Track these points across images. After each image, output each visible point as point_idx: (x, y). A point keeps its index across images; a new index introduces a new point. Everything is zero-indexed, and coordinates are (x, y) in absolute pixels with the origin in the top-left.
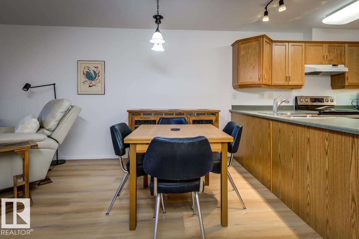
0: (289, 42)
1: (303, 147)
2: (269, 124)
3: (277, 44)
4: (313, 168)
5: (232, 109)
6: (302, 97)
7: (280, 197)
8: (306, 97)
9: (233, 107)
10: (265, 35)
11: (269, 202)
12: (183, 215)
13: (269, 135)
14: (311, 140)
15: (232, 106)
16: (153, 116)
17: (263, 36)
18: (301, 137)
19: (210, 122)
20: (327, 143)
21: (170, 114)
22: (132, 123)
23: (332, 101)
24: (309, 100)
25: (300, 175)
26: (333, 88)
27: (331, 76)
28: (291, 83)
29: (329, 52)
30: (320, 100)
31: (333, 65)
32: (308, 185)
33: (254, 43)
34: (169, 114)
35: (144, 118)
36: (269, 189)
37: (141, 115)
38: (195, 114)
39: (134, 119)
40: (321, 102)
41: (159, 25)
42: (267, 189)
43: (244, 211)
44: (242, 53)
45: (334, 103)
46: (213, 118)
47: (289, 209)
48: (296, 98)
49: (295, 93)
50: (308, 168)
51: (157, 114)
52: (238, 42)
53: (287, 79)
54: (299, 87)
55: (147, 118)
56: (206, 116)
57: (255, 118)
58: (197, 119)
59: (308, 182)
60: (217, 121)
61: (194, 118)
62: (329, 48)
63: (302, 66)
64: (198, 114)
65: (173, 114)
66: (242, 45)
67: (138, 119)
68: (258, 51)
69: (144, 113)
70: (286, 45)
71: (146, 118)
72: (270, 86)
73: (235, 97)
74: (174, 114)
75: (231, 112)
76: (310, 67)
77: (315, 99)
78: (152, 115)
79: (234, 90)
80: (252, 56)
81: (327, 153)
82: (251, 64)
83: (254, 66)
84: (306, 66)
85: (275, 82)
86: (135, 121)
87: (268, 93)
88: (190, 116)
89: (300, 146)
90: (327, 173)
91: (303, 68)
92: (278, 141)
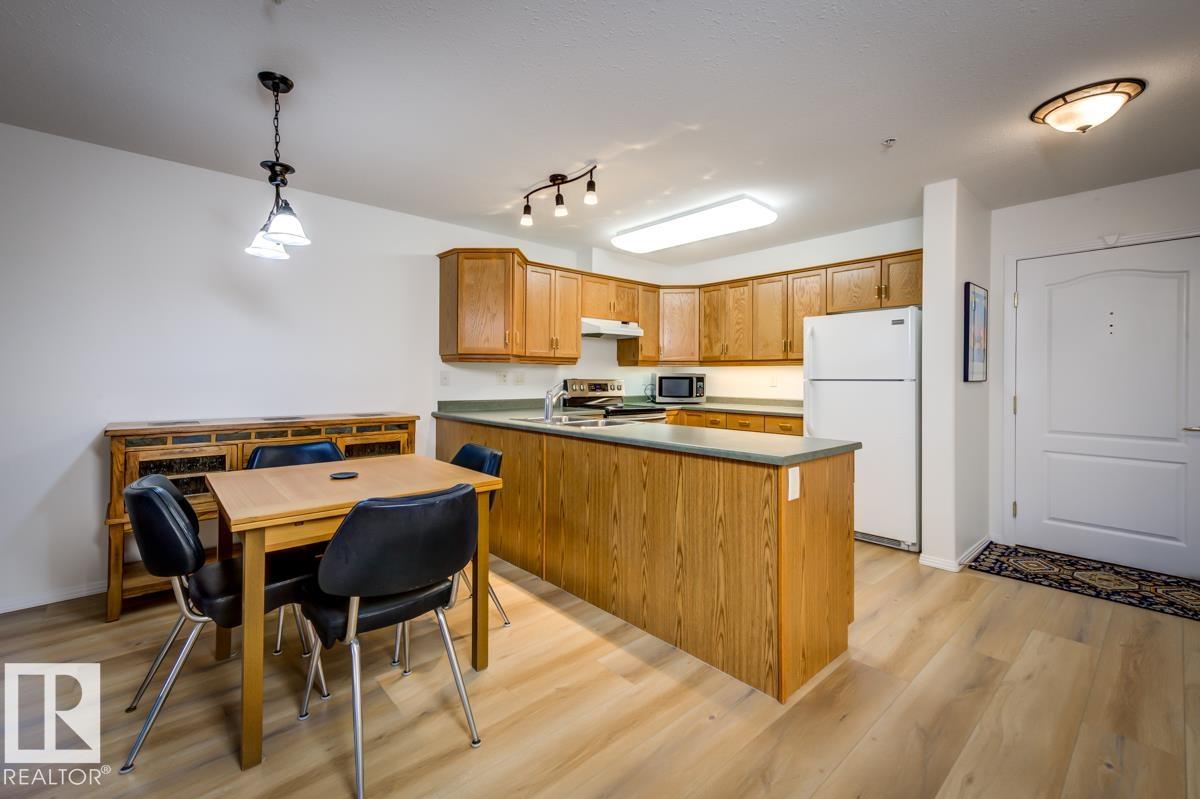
0: (556, 268)
1: (607, 481)
2: (541, 442)
3: (534, 268)
4: (623, 515)
5: (439, 409)
6: (575, 381)
7: (563, 583)
8: (581, 382)
9: (441, 405)
10: (517, 250)
11: (546, 598)
12: (378, 682)
13: (541, 464)
14: (620, 468)
15: (440, 403)
16: (214, 442)
17: (514, 251)
18: (604, 464)
19: (393, 448)
20: (645, 470)
21: (275, 435)
22: (128, 472)
23: (619, 389)
24: (586, 387)
25: (601, 532)
26: (620, 365)
27: (618, 340)
28: (559, 353)
29: (617, 297)
30: (602, 387)
31: (623, 323)
32: (616, 547)
33: (494, 261)
34: (273, 433)
35: (181, 452)
36: (537, 575)
37: (165, 444)
38: (352, 428)
39: (137, 458)
40: (604, 390)
41: (281, 189)
42: (534, 577)
43: (508, 629)
44: (467, 279)
45: (622, 393)
46: (401, 436)
47: (580, 600)
48: (565, 382)
49: (564, 373)
50: (615, 516)
51: (228, 437)
52: (456, 252)
53: (552, 345)
54: (572, 361)
55: (191, 450)
56: (383, 431)
57: (505, 431)
58: (359, 442)
59: (615, 540)
60: (411, 442)
61: (350, 441)
62: (617, 291)
63: (578, 320)
64: (361, 430)
65: (283, 434)
66: (466, 261)
67: (152, 456)
68: (502, 281)
69: (175, 435)
70: (550, 275)
71: (187, 452)
72: (524, 359)
73: (445, 381)
74: (289, 432)
75: (437, 418)
76: (591, 324)
77: (595, 385)
78: (210, 441)
79: (444, 364)
80: (490, 289)
81: (645, 486)
82: (489, 308)
83: (495, 315)
84: (584, 320)
85: (531, 351)
86: (141, 463)
87: (516, 372)
88: (336, 435)
89: (601, 479)
90: (644, 517)
91: (578, 325)
92: (558, 476)
